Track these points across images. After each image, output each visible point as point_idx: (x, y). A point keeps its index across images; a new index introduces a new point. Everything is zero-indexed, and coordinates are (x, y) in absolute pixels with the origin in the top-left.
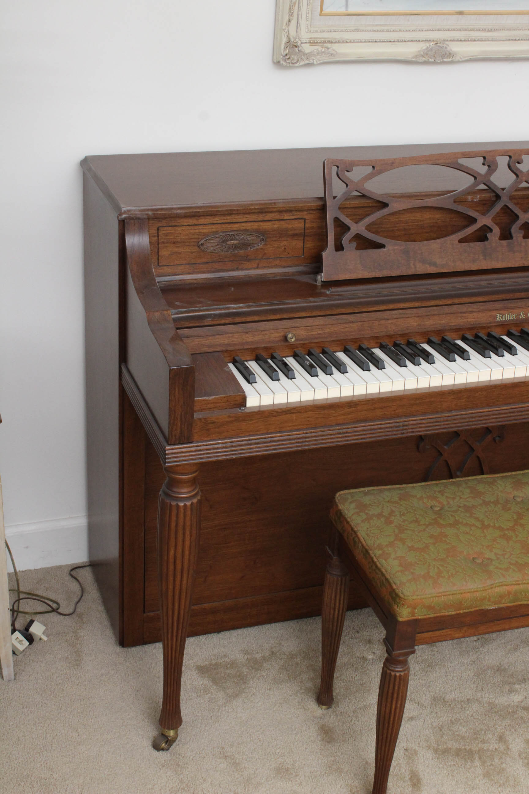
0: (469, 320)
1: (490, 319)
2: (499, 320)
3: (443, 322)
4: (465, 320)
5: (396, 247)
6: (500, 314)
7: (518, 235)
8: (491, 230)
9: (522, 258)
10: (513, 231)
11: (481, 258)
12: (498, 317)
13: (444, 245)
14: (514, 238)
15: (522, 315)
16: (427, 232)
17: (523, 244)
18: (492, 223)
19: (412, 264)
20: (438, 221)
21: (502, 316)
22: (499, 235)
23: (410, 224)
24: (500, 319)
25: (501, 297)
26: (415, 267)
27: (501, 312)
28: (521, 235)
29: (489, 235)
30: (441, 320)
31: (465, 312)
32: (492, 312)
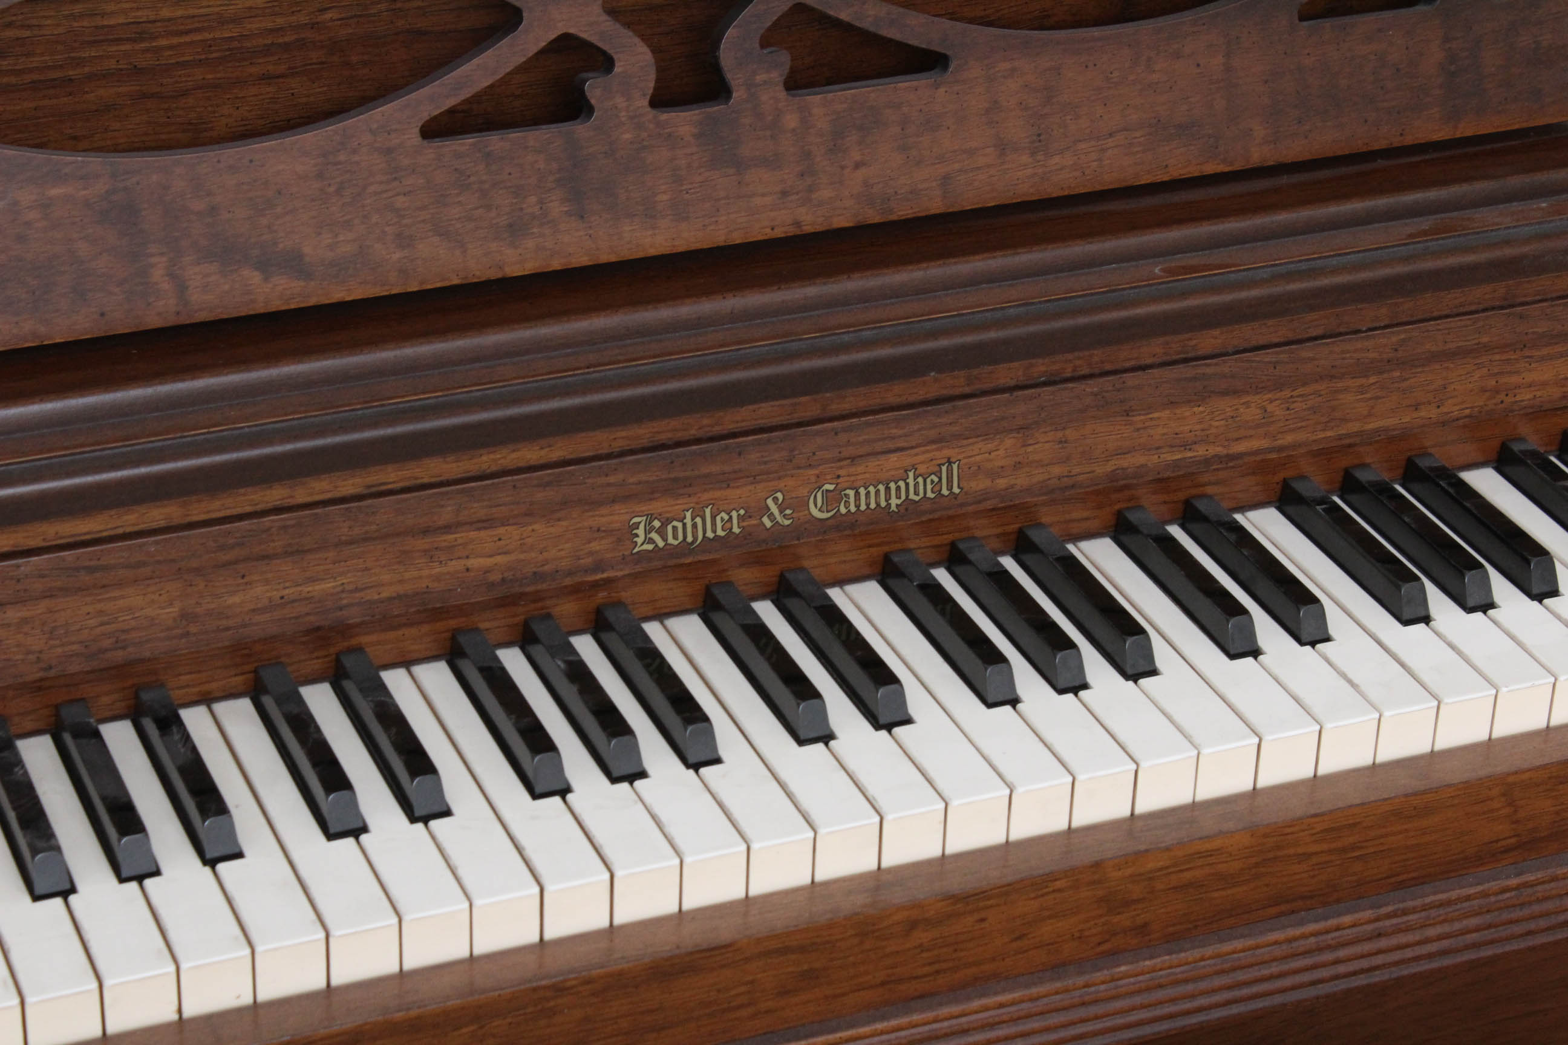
0: (473, 563)
1: (595, 546)
2: (650, 547)
3: (328, 585)
4: (455, 566)
5: (54, 192)
6: (651, 518)
7: (760, 78)
8: (605, 63)
9: (784, 194)
10: (727, 56)
11: (557, 207)
12: (641, 531)
13: (342, 157)
14: (738, 94)
15: (774, 509)
16: (266, 78)
17: (791, 121)
18: (608, 24)
19: (158, 274)
20: (328, 16)
21: (664, 524)
22: (650, 84)
23: (163, 42)
24: (651, 541)
25: (643, 432)
26: (181, 288)
27: (658, 506)
28: (777, 76)
29: (594, 89)
30: (312, 580)
31: (448, 528)
32: (604, 510)
